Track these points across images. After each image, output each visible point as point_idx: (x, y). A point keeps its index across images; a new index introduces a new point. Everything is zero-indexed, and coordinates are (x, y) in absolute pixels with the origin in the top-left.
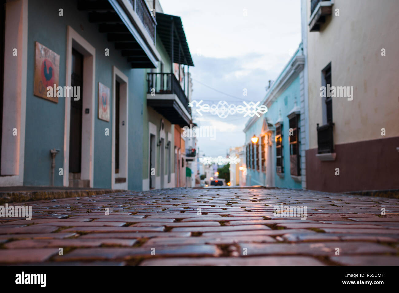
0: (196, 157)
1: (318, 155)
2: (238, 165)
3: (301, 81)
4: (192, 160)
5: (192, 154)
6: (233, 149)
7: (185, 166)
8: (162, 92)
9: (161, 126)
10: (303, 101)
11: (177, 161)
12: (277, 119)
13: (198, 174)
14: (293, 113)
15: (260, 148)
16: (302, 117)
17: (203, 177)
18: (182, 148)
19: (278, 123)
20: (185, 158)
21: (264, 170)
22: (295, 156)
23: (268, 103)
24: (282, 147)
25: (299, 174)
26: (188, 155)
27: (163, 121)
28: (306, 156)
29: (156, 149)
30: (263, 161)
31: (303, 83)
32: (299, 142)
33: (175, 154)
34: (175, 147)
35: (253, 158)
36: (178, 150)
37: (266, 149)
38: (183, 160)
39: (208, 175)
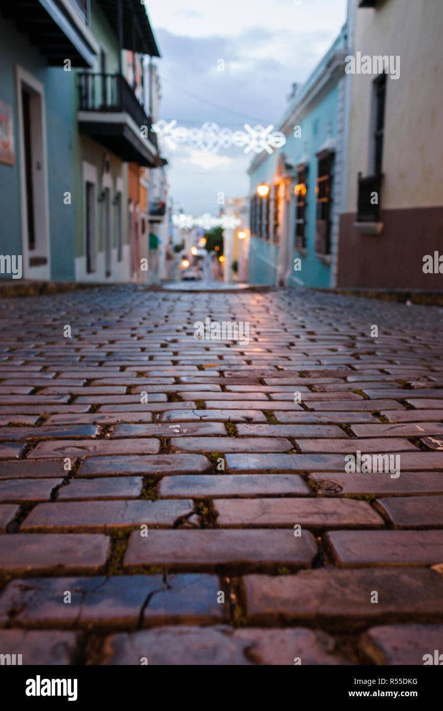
0: (166, 217)
1: (357, 224)
2: (238, 229)
3: (340, 95)
4: (158, 222)
5: (160, 210)
6: (231, 201)
7: (147, 231)
8: (104, 109)
9: (104, 168)
10: (341, 131)
11: (133, 225)
12: (299, 157)
13: (171, 242)
14: (325, 151)
15: (272, 204)
16: (338, 158)
17: (178, 249)
18: (142, 200)
19: (301, 165)
20: (148, 217)
21: (276, 240)
22: (323, 223)
23: (286, 129)
24: (306, 205)
25: (328, 251)
26: (153, 213)
27: (108, 158)
28: (341, 225)
29: (96, 207)
30: (276, 226)
31: (343, 99)
32: (331, 201)
33: (130, 214)
34: (130, 201)
35: (261, 219)
36: (136, 205)
37: (282, 207)
38: (143, 222)
39: (187, 245)
